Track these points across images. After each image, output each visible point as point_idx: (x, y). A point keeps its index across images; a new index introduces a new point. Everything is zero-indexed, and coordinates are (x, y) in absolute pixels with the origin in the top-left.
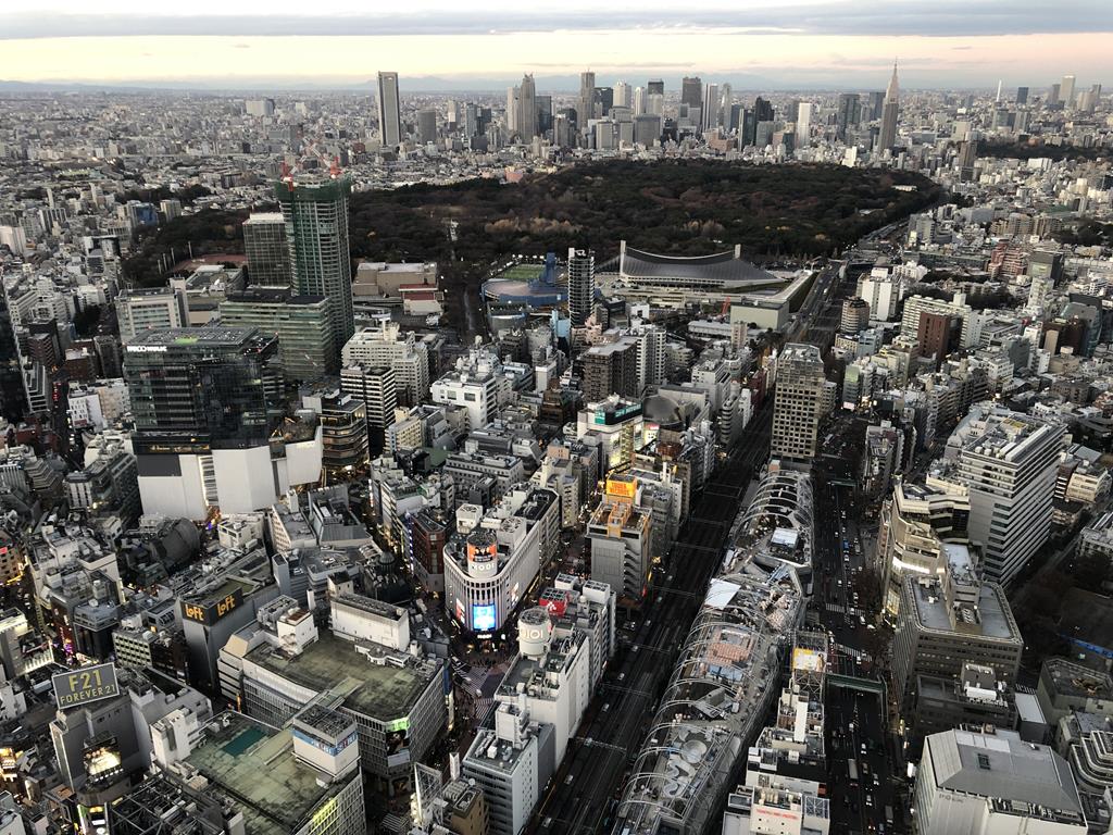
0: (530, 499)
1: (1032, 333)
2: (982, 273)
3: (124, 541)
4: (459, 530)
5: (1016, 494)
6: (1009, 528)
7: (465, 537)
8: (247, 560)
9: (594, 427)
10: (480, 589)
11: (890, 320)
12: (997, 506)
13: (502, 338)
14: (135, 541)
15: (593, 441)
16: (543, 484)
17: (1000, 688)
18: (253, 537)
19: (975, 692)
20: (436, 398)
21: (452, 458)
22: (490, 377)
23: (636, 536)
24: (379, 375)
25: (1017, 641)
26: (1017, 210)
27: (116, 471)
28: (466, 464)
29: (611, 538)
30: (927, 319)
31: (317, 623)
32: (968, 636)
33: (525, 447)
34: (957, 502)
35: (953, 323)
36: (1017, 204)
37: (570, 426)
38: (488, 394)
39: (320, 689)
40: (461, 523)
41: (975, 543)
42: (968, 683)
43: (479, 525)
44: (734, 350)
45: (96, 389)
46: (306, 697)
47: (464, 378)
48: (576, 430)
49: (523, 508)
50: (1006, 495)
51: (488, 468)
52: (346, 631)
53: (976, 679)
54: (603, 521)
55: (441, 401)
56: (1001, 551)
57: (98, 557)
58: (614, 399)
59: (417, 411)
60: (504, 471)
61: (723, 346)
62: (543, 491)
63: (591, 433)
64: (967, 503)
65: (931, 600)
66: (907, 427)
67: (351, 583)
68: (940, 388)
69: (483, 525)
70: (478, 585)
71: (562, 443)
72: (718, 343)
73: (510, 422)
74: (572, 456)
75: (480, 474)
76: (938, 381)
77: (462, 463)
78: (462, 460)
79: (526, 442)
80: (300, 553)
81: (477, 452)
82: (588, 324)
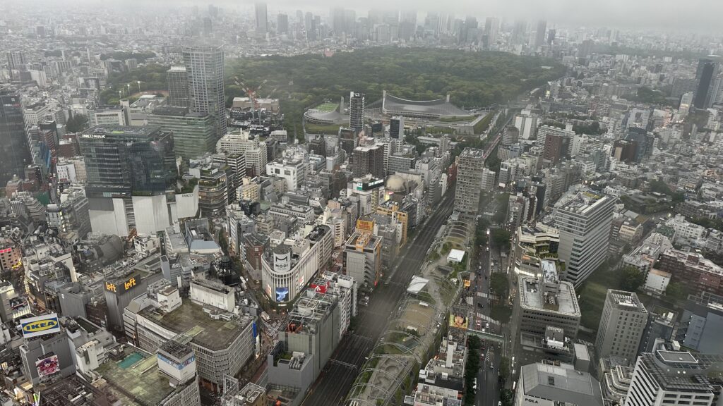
0: (315, 230)
1: (608, 148)
2: (584, 115)
3: (79, 247)
4: (271, 245)
5: (586, 234)
6: (582, 253)
7: (273, 249)
8: (149, 259)
9: (356, 192)
10: (280, 279)
11: (530, 139)
12: (576, 240)
13: (310, 141)
14: (86, 247)
15: (354, 199)
16: (324, 222)
17: (566, 340)
18: (154, 247)
19: (552, 343)
20: (269, 173)
21: (273, 206)
22: (300, 161)
23: (371, 252)
24: (235, 158)
25: (578, 314)
26: (607, 82)
27: (77, 207)
28: (282, 210)
29: (358, 252)
30: (549, 138)
31: (181, 295)
32: (551, 311)
33: (316, 202)
34: (552, 237)
35: (564, 141)
36: (608, 79)
37: (343, 191)
38: (298, 171)
39: (179, 332)
40: (272, 241)
41: (561, 260)
42: (548, 338)
43: (282, 243)
44: (440, 153)
45: (73, 161)
46: (170, 336)
47: (285, 161)
48: (346, 193)
49: (310, 235)
50: (581, 234)
51: (294, 212)
52: (198, 300)
53: (553, 336)
54: (354, 242)
55: (271, 174)
56: (577, 266)
57: (61, 255)
58: (369, 176)
59: (256, 180)
60: (303, 214)
61: (434, 150)
62: (322, 225)
63: (354, 195)
64: (557, 238)
65: (532, 291)
66: (532, 197)
67: (204, 273)
68: (553, 176)
69: (285, 243)
70: (279, 276)
71: (338, 200)
72: (432, 148)
73: (310, 188)
74: (342, 207)
75: (287, 215)
76: (552, 172)
77: (279, 209)
78: (279, 207)
79: (317, 199)
80: (178, 255)
81: (288, 203)
82: (360, 135)
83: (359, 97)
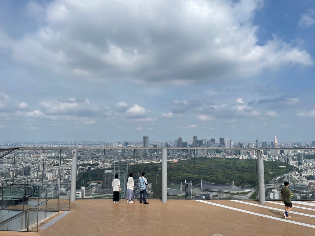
83: (189, 183)
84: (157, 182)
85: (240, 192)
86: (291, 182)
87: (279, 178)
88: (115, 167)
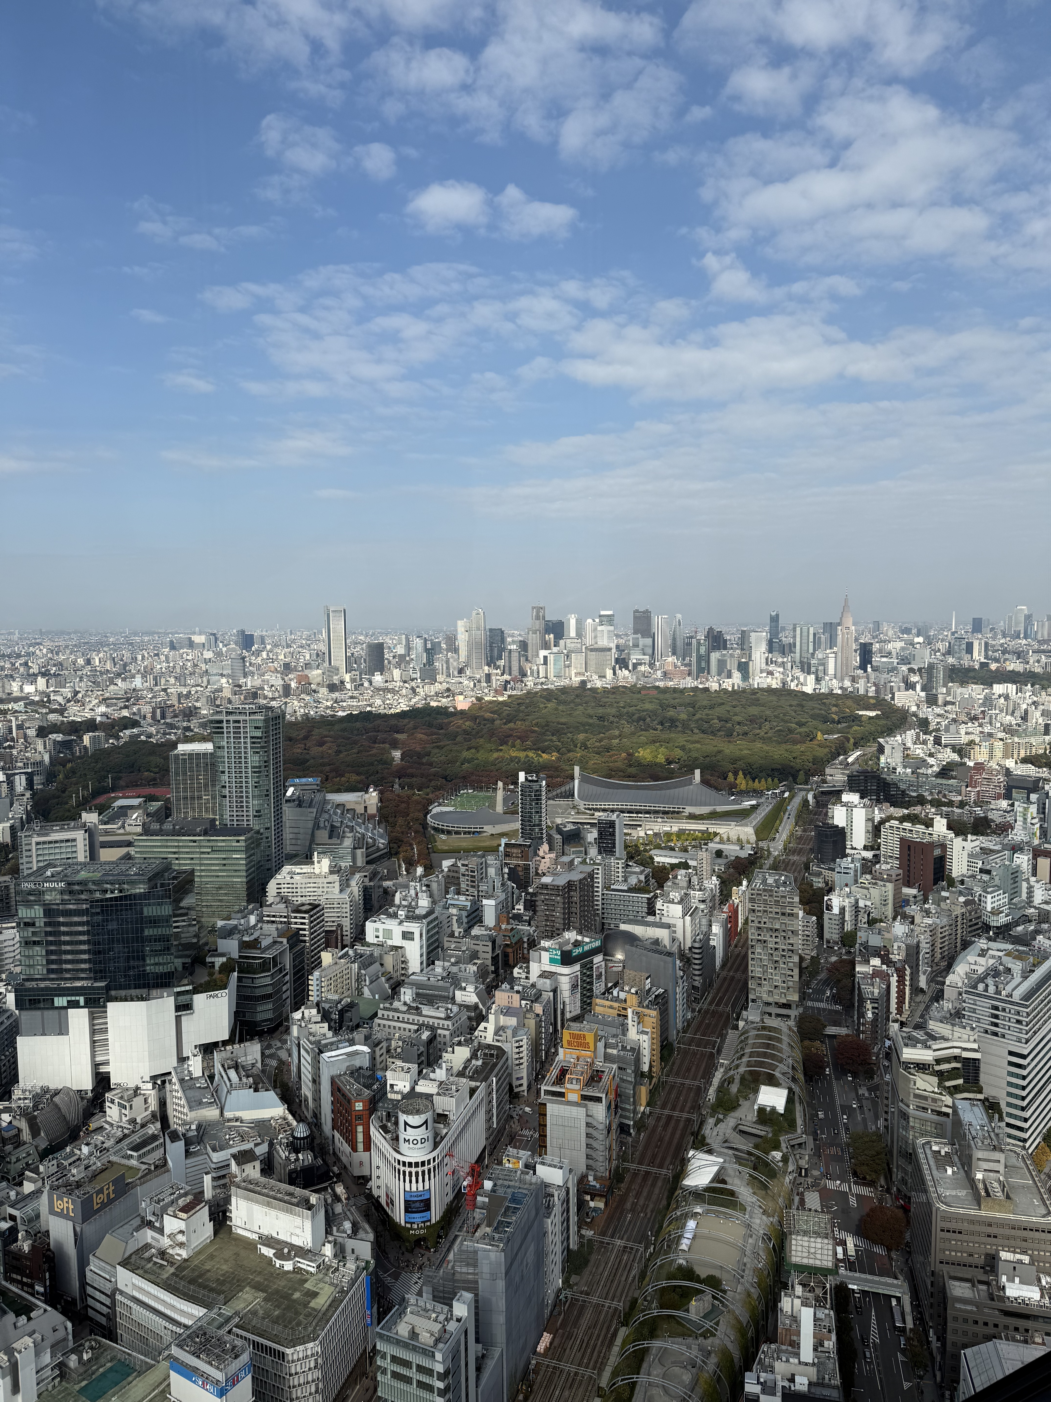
0: (474, 1056)
1: (1022, 860)
2: (961, 798)
4: (390, 1096)
5: (1029, 1038)
6: (1028, 1080)
7: (396, 1104)
8: (136, 1138)
9: (548, 968)
10: (413, 1169)
11: (866, 848)
12: (1011, 1053)
13: (446, 870)
15: (547, 984)
16: (489, 1038)
18: (146, 1110)
19: (1014, 1290)
20: (370, 938)
21: (385, 1009)
22: (431, 912)
23: (599, 1100)
24: (305, 912)
28: (401, 1016)
29: (568, 1103)
30: (907, 847)
31: (212, 1217)
32: (998, 1215)
33: (469, 995)
34: (965, 1049)
35: (936, 850)
37: (521, 968)
38: (428, 932)
39: (210, 1305)
40: (392, 1086)
41: (990, 1098)
42: (1005, 1277)
43: (413, 1089)
44: (701, 881)
46: (191, 1316)
47: (402, 913)
48: (528, 972)
49: (465, 1068)
50: (1019, 1040)
51: (426, 1020)
52: (247, 1227)
54: (560, 1079)
55: (376, 941)
56: (1023, 1109)
58: (571, 936)
59: (347, 954)
60: (446, 1023)
61: (689, 877)
62: (489, 1047)
63: (544, 975)
64: (975, 1051)
65: (951, 1172)
66: (898, 965)
67: (257, 1164)
68: (929, 921)
69: (418, 1089)
70: (410, 1165)
71: (512, 988)
72: (683, 873)
73: (453, 964)
74: (523, 1002)
75: (416, 1027)
76: (927, 912)
77: (396, 1015)
78: (396, 1010)
79: (471, 988)
80: (199, 1127)
81: (414, 1000)
82: (541, 853)
83: (537, 781)
84: (396, 786)
85: (719, 809)
86: (905, 767)
87: (859, 753)
88: (225, 725)
